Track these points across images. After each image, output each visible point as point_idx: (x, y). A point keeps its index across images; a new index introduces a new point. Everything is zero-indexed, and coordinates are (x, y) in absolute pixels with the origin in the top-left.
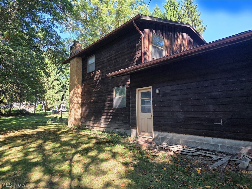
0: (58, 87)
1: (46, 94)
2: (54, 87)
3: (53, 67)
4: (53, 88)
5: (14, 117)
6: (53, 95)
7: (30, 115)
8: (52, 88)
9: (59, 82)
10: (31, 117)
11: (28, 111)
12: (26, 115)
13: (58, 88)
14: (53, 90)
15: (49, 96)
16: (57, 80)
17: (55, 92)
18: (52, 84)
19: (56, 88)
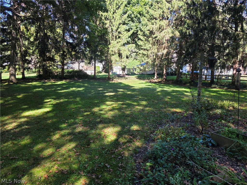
0: (126, 35)
1: (109, 46)
2: (120, 35)
3: (119, 2)
4: (119, 37)
5: (68, 81)
6: (120, 48)
7: (89, 79)
8: (117, 37)
9: (127, 27)
10: (91, 82)
11: (86, 73)
12: (84, 78)
13: (126, 37)
14: (119, 40)
15: (114, 49)
16: (124, 24)
17: (122, 43)
18: (117, 29)
19: (123, 38)
